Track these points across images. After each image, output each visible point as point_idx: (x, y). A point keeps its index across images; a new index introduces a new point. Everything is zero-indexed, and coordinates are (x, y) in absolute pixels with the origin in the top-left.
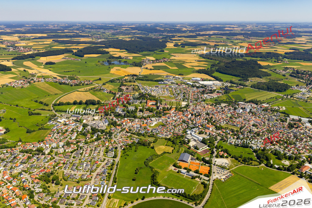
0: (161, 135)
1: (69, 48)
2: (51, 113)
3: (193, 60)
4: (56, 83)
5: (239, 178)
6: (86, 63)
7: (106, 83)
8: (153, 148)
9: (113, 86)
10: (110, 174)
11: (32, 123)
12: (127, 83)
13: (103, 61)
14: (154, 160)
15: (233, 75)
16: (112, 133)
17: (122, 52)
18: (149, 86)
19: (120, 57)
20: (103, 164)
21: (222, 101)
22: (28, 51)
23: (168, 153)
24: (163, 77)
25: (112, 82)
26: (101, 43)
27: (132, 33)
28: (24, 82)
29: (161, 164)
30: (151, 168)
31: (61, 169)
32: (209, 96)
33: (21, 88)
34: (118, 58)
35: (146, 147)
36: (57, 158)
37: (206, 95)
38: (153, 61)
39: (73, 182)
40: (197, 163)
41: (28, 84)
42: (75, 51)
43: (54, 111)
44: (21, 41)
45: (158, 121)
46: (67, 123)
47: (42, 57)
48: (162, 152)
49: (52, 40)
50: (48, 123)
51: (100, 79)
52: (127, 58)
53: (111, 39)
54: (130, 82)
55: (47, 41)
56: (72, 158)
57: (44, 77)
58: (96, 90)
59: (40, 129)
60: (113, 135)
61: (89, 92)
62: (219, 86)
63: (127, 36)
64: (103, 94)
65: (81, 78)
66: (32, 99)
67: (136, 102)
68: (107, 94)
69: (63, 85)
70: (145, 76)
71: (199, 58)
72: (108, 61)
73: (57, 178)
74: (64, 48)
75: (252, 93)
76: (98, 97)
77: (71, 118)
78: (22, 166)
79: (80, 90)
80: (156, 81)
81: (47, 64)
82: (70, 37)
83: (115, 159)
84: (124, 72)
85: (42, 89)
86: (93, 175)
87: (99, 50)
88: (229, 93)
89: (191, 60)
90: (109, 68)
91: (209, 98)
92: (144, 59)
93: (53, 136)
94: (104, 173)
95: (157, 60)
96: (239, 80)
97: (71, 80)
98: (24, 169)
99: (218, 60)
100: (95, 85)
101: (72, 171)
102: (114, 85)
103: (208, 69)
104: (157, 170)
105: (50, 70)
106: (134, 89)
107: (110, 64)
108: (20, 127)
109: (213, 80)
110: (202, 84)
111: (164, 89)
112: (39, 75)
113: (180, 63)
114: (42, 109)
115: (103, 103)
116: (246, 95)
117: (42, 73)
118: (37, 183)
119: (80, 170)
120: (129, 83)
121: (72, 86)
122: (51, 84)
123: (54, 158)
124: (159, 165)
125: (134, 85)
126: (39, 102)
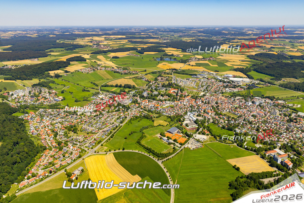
0: (165, 114)
1: (136, 46)
2: (97, 91)
3: (238, 60)
4: (112, 72)
5: (207, 150)
6: (142, 58)
7: (148, 74)
8: (153, 121)
9: (152, 77)
10: (111, 132)
11: (81, 96)
12: (164, 75)
13: (157, 58)
14: (148, 129)
15: (268, 75)
16: (130, 108)
17: (177, 51)
18: (181, 78)
19: (172, 55)
20: (111, 125)
21: (239, 94)
22: (105, 48)
23: (162, 126)
24: (199, 73)
25: (153, 73)
26: (164, 43)
27: (197, 35)
28: (91, 70)
29: (152, 132)
30: (143, 133)
31: (82, 124)
32: (230, 90)
33: (87, 73)
34: (170, 56)
35: (149, 120)
36: (83, 118)
37: (227, 89)
38: (199, 59)
39: (85, 133)
40: (180, 135)
41: (93, 71)
42: (139, 49)
43: (99, 90)
44: (105, 41)
45: (170, 104)
46: (104, 98)
47: (112, 53)
48: (158, 124)
49: (127, 41)
50: (92, 97)
51: (145, 71)
52: (178, 56)
53: (175, 40)
54: (168, 74)
55: (123, 41)
56: (93, 120)
57: (105, 67)
58: (138, 79)
59: (84, 100)
60: (130, 109)
61: (131, 80)
62: (247, 83)
63: (191, 38)
64: (142, 81)
65: (132, 69)
66: (90, 81)
67: (163, 89)
68: (144, 81)
69: (116, 74)
70: (184, 71)
71: (245, 59)
72: (161, 58)
73: (77, 129)
74: (132, 46)
75: (276, 90)
76: (136, 84)
77: (108, 96)
78: (60, 120)
79: (126, 77)
80: (190, 75)
81: (113, 58)
82: (143, 38)
83: (120, 124)
84: (169, 66)
85: (101, 75)
86: (100, 131)
87: (159, 48)
88: (252, 89)
89: (236, 60)
90: (159, 63)
91: (229, 92)
92: (192, 57)
93: (90, 105)
94: (107, 131)
95: (203, 58)
96: (271, 79)
97: (124, 70)
98: (60, 121)
99: (263, 61)
100: (139, 74)
101: (88, 127)
102: (154, 76)
103: (247, 68)
104: (146, 135)
105: (113, 62)
106: (167, 80)
107: (161, 60)
108: (73, 97)
109: (244, 78)
110: (230, 80)
111: (193, 81)
112: (104, 65)
113: (223, 62)
114: (92, 88)
115: (137, 88)
116: (268, 92)
117: (106, 64)
118: (63, 130)
119: (94, 127)
120: (166, 75)
121: (122, 74)
122: (108, 72)
123: (82, 118)
124: (150, 132)
125: (169, 77)
126: (93, 83)
